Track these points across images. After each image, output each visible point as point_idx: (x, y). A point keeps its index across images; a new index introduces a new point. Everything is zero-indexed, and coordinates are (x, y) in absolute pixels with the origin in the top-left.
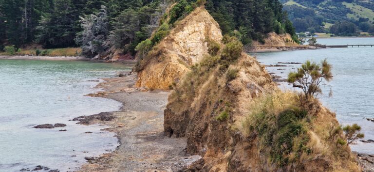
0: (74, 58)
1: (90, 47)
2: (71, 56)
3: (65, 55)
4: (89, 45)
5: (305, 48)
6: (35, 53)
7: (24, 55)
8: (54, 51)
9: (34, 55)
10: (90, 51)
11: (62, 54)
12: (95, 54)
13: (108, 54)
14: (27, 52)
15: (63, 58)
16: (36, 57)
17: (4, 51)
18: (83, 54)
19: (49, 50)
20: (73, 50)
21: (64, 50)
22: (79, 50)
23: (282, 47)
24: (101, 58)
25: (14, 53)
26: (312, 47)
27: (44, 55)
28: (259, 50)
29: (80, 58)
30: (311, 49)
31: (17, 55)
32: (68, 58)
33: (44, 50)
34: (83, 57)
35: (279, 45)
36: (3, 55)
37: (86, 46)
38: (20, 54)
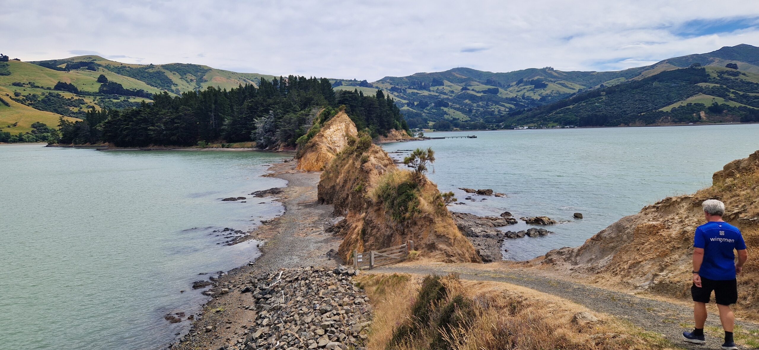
0: (250, 149)
1: (262, 141)
2: (248, 148)
3: (244, 148)
4: (261, 140)
5: (416, 140)
6: (221, 146)
7: (212, 148)
8: (235, 145)
9: (220, 147)
10: (262, 144)
11: (241, 146)
12: (266, 146)
13: (276, 146)
14: (215, 145)
15: (242, 149)
16: (222, 149)
17: (197, 145)
18: (257, 147)
19: (232, 144)
20: (250, 144)
21: (243, 143)
22: (254, 143)
23: (399, 139)
24: (270, 149)
25: (205, 146)
26: (420, 139)
27: (227, 148)
28: (384, 142)
29: (254, 149)
30: (420, 140)
31: (207, 147)
32: (246, 149)
33: (228, 144)
34: (257, 149)
35: (398, 138)
36: (197, 148)
37: (259, 141)
38: (210, 147)
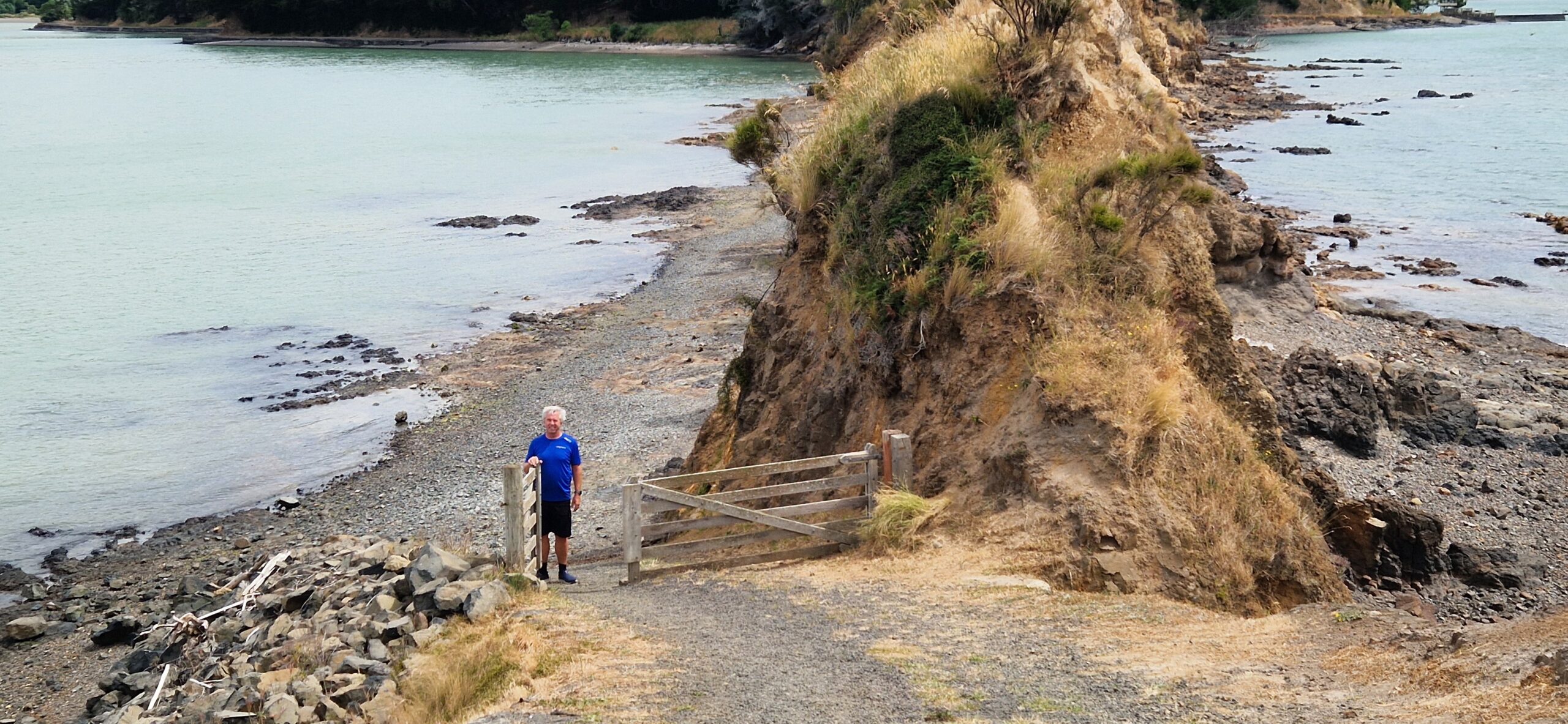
0: (716, 48)
1: (760, 16)
2: (709, 42)
3: (692, 41)
4: (756, 10)
5: (1425, 22)
6: (608, 33)
7: (577, 40)
8: (660, 29)
9: (605, 39)
10: (760, 27)
11: (683, 37)
12: (776, 36)
13: (814, 36)
14: (587, 31)
15: (686, 47)
16: (611, 46)
17: (524, 29)
18: (741, 37)
19: (647, 26)
20: (711, 26)
21: (690, 25)
22: (730, 26)
23: (1350, 20)
24: (790, 48)
25: (551, 34)
26: (1449, 19)
27: (632, 40)
28: (1280, 28)
29: (731, 48)
30: (1445, 24)
31: (557, 39)
32: (700, 48)
33: (633, 27)
34: (743, 47)
35: (1342, 14)
36: (520, 40)
37: (750, 14)
38: (568, 38)
